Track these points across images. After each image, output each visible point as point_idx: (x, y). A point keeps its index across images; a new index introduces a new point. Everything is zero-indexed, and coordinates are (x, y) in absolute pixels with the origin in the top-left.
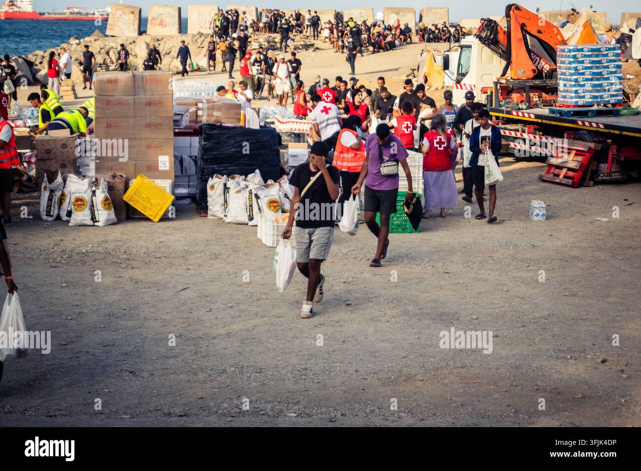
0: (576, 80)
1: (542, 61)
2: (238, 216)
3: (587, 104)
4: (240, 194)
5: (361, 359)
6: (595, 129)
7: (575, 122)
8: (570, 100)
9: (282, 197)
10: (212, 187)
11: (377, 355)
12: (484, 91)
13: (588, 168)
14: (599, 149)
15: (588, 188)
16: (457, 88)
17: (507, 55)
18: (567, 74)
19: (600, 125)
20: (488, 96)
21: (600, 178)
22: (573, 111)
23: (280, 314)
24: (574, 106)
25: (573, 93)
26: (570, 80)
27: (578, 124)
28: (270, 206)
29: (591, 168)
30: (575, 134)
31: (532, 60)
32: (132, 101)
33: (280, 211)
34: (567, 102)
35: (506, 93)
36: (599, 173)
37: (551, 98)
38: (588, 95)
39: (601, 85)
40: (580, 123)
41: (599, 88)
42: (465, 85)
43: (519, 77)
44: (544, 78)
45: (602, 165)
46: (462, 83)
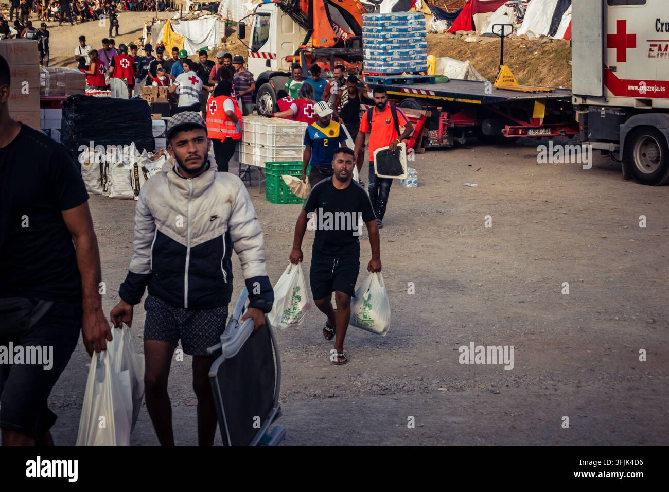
0: (385, 49)
1: (340, 29)
2: (123, 191)
3: (395, 72)
4: (123, 168)
6: (425, 97)
7: (400, 90)
8: (378, 68)
12: (288, 59)
13: (420, 135)
14: (430, 116)
15: (421, 155)
16: (254, 56)
17: (308, 24)
18: (375, 42)
19: (430, 92)
20: (293, 64)
21: (429, 144)
22: (397, 79)
24: (384, 74)
25: (381, 61)
26: (378, 48)
27: (404, 92)
29: (422, 135)
30: (401, 102)
31: (333, 28)
34: (375, 70)
35: (311, 61)
36: (429, 140)
37: (356, 67)
38: (396, 63)
39: (407, 53)
40: (406, 90)
41: (406, 56)
42: (264, 54)
43: (322, 45)
44: (345, 46)
45: (431, 132)
46: (260, 51)
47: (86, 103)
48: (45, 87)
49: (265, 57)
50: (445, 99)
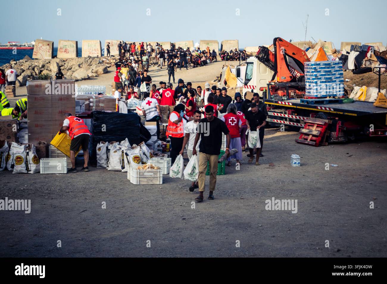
0: (316, 83)
1: (295, 71)
2: (115, 166)
3: (323, 97)
4: (116, 153)
5: (192, 252)
6: (328, 112)
7: (316, 107)
9: (142, 154)
10: (99, 149)
11: (202, 249)
12: (261, 89)
13: (324, 135)
14: (331, 123)
15: (325, 147)
16: (245, 88)
17: (274, 68)
18: (311, 79)
19: (331, 109)
20: (264, 92)
21: (332, 140)
22: (315, 101)
23: (142, 225)
24: (315, 98)
26: (313, 82)
27: (318, 109)
28: (135, 160)
29: (326, 135)
30: (316, 115)
31: (290, 71)
32: (51, 98)
33: (141, 163)
34: (311, 95)
35: (274, 91)
36: (331, 137)
37: (302, 93)
40: (319, 108)
42: (250, 86)
43: (282, 81)
44: (297, 81)
45: (333, 133)
46: (248, 85)
47: (101, 116)
48: (93, 106)
49: (251, 88)
50: (338, 113)
